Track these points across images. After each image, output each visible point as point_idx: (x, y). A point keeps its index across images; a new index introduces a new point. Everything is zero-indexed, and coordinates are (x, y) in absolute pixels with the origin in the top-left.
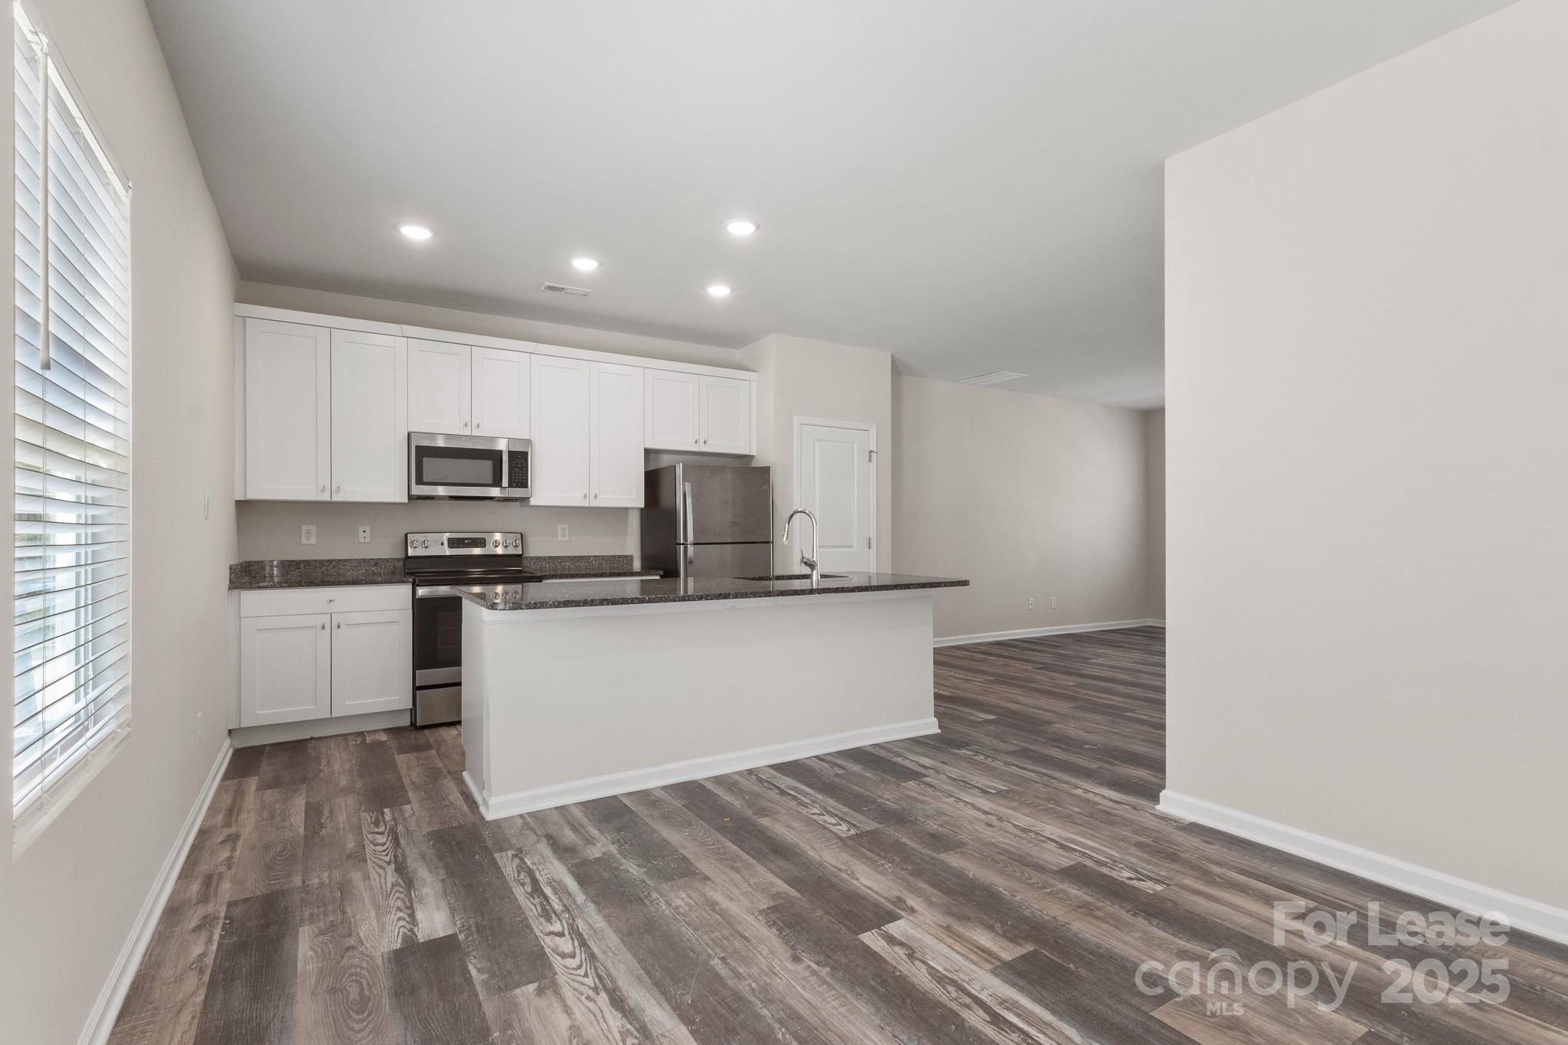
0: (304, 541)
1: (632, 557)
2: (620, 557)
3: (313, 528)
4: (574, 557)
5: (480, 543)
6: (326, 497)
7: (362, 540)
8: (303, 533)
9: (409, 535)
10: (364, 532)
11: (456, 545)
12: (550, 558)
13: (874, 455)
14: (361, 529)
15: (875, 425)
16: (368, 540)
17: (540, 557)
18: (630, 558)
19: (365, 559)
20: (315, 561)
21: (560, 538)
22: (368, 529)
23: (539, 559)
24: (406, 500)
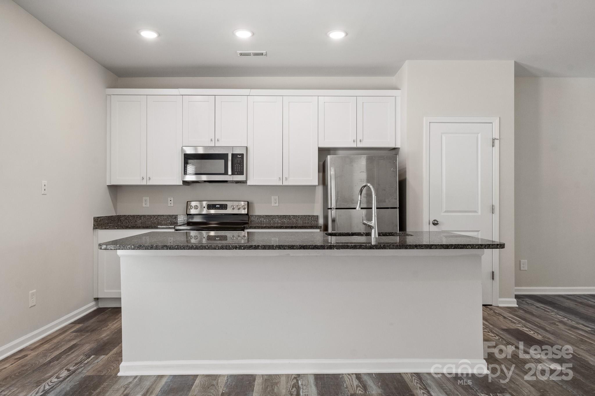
0: (144, 205)
1: (317, 216)
2: (309, 216)
3: (148, 198)
4: (281, 216)
5: (224, 207)
6: (144, 183)
7: (169, 205)
8: (144, 201)
9: (188, 202)
10: (171, 200)
11: (211, 208)
12: (267, 216)
13: (497, 142)
14: (169, 199)
15: (498, 119)
16: (172, 205)
17: (261, 216)
18: (317, 217)
19: (170, 215)
20: (148, 216)
21: (273, 204)
22: (172, 199)
23: (260, 217)
24: (181, 183)
